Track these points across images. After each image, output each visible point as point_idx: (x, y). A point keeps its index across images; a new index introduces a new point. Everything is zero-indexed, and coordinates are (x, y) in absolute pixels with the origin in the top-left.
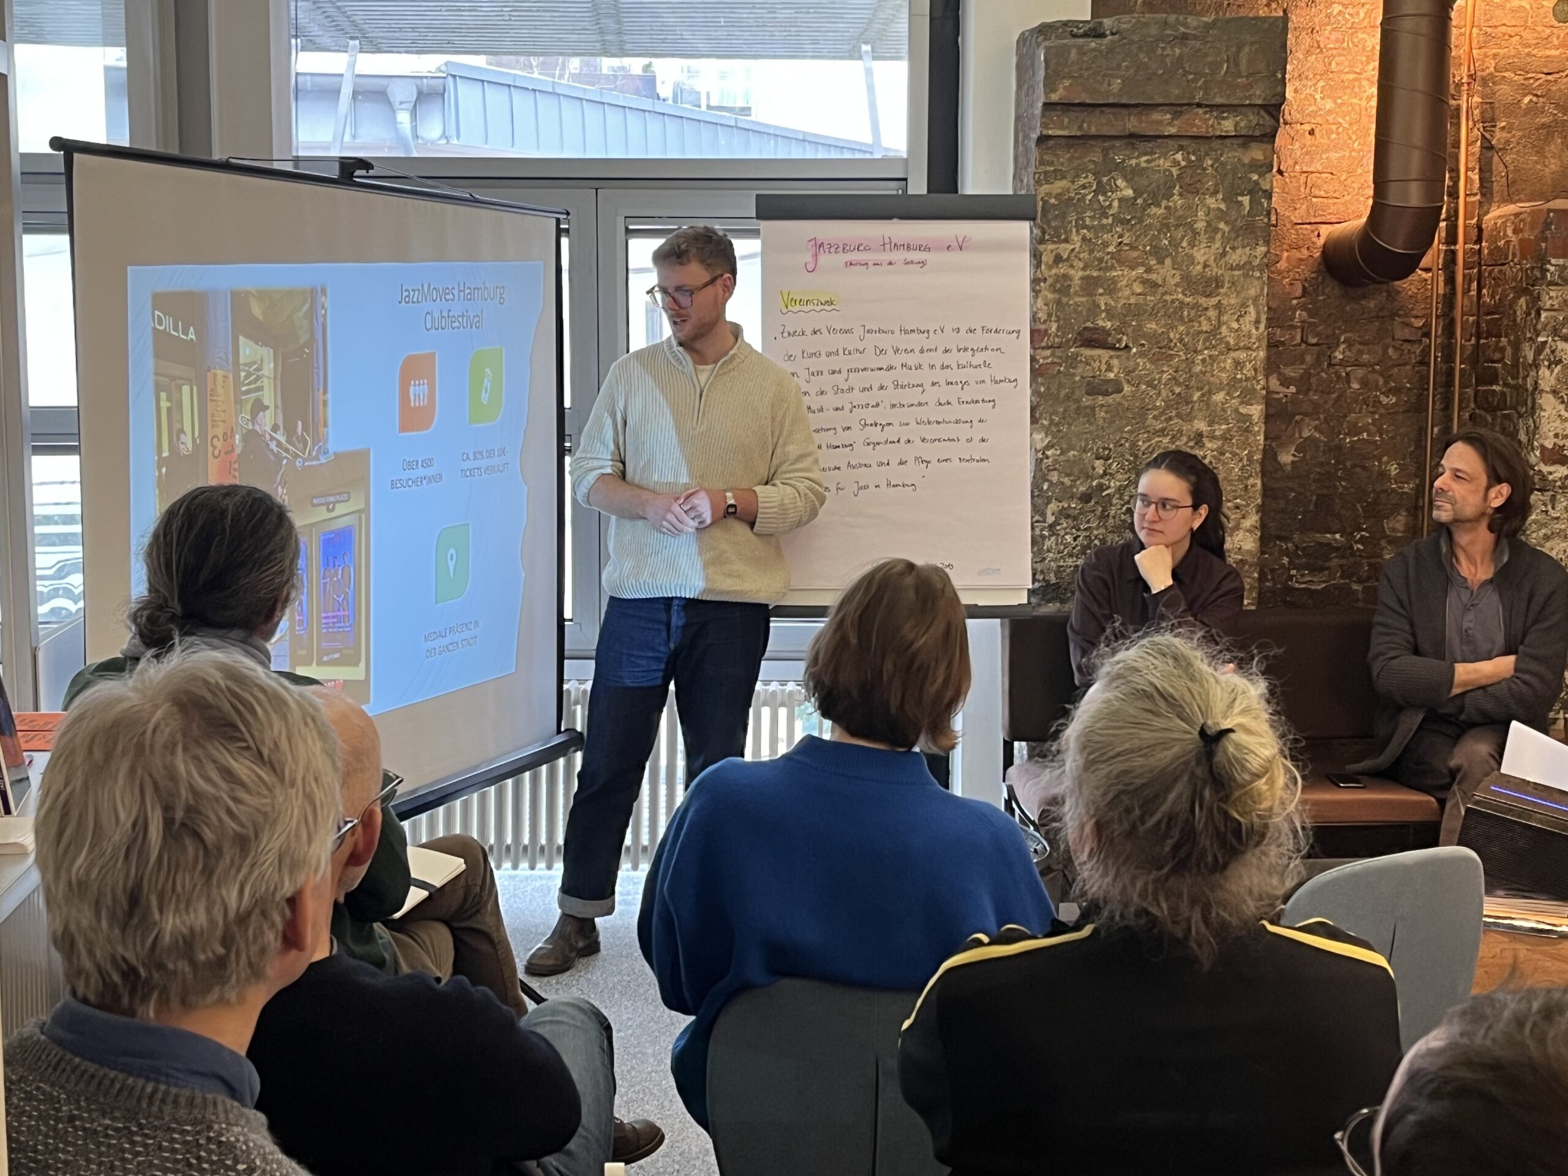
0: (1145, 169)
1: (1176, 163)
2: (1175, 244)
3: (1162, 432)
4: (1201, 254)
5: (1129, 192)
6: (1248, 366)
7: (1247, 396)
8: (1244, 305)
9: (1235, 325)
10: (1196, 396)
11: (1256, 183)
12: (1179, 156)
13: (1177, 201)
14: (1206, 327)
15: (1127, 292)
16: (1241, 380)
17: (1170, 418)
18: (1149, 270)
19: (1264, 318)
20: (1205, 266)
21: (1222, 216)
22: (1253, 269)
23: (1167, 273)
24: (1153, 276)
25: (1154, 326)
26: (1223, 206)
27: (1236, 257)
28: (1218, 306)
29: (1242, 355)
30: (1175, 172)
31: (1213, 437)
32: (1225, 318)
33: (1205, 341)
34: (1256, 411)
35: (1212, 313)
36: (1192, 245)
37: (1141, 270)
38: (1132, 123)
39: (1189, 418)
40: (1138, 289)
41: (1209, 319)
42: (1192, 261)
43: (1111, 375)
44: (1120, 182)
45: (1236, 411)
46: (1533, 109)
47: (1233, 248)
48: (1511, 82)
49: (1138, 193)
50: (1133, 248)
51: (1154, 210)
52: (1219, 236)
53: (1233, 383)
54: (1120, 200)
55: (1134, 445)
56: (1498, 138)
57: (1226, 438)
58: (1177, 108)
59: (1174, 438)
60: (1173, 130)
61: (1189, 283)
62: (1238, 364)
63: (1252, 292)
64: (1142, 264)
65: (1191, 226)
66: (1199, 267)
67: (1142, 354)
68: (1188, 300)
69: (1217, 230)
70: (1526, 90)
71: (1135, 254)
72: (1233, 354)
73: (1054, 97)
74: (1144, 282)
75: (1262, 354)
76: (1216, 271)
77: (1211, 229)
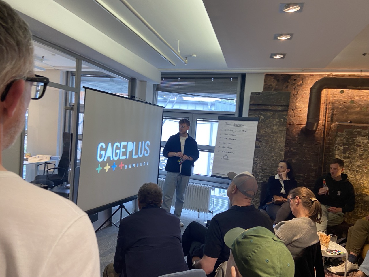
0: (266, 114)
1: (271, 114)
2: (270, 126)
3: (267, 155)
4: (274, 128)
5: (263, 118)
6: (282, 146)
7: (281, 150)
8: (281, 136)
9: (280, 139)
10: (273, 150)
11: (284, 117)
12: (272, 113)
13: (271, 119)
14: (275, 139)
15: (262, 133)
16: (280, 148)
17: (268, 153)
18: (266, 130)
19: (285, 138)
20: (275, 130)
21: (278, 122)
22: (283, 131)
23: (269, 130)
24: (266, 131)
25: (266, 138)
26: (279, 121)
27: (281, 129)
28: (277, 136)
29: (281, 144)
30: (271, 115)
31: (275, 156)
32: (278, 138)
33: (275, 141)
34: (283, 153)
35: (276, 137)
36: (273, 126)
37: (264, 130)
38: (264, 108)
39: (271, 153)
40: (264, 132)
41: (275, 138)
42: (273, 129)
43: (259, 145)
44: (262, 116)
45: (279, 153)
46: (341, 108)
47: (280, 127)
48: (338, 104)
49: (265, 118)
50: (263, 126)
51: (267, 121)
52: (278, 125)
53: (279, 148)
54: (262, 119)
55: (262, 156)
56: (335, 113)
57: (277, 157)
58: (271, 106)
59: (268, 156)
60: (270, 109)
61: (272, 132)
62: (280, 145)
63: (283, 134)
64: (264, 129)
65: (273, 123)
66: (274, 130)
67: (264, 142)
68: (272, 135)
69: (277, 124)
70: (340, 105)
71: (263, 127)
72: (279, 144)
73: (251, 103)
74: (265, 132)
75: (284, 144)
76: (277, 131)
77: (276, 124)
